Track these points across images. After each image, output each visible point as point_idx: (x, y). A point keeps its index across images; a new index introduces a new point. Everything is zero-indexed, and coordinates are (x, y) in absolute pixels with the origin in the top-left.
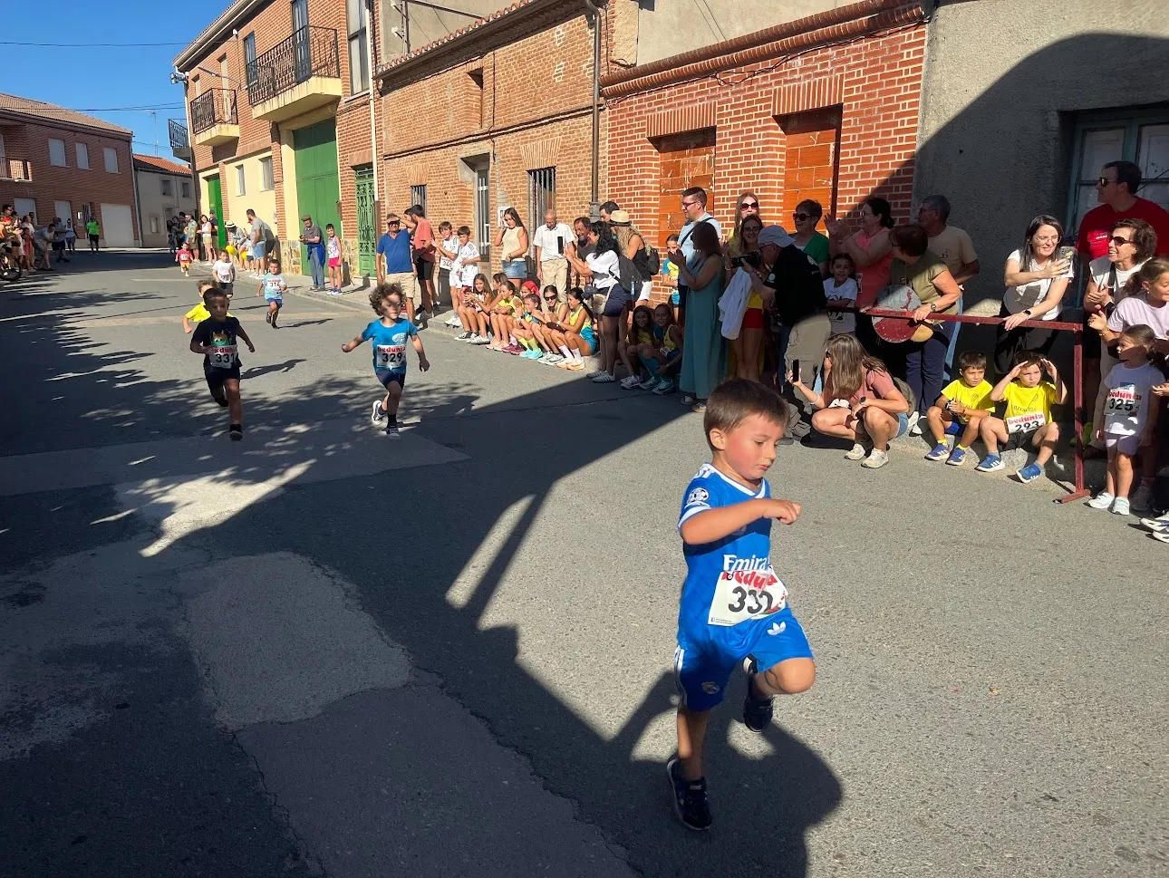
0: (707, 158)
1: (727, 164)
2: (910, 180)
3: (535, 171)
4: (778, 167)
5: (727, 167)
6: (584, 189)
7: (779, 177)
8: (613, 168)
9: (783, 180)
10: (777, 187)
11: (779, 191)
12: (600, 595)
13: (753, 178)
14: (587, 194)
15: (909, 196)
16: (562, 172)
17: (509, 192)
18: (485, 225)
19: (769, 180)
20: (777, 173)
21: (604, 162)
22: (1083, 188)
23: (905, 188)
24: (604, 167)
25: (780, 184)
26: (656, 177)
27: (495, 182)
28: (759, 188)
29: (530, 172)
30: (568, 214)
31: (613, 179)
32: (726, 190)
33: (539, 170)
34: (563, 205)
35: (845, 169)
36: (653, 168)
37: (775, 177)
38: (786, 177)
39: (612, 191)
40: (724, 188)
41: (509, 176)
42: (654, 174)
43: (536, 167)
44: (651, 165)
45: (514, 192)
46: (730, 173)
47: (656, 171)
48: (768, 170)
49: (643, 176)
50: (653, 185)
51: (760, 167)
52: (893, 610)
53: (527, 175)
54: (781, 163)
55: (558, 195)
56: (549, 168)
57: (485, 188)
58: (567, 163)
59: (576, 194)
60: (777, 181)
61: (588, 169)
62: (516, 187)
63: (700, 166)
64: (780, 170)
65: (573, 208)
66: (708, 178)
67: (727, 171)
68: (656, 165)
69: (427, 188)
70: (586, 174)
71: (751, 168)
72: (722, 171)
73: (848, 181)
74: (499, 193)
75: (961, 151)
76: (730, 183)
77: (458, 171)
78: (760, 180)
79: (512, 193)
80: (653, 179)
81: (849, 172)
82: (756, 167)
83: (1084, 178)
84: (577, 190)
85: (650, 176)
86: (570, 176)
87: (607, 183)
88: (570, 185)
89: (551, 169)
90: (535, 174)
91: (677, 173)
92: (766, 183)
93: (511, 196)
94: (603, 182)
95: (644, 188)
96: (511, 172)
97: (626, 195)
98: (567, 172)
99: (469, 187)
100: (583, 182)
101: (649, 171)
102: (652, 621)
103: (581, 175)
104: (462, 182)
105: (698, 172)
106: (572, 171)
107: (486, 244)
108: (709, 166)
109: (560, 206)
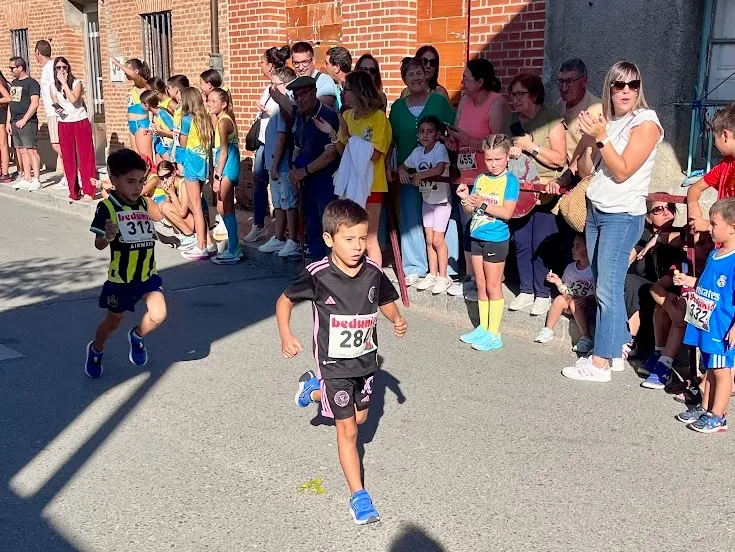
0: (336, 5)
1: (354, 12)
2: (541, 34)
3: (149, 15)
4: (409, 17)
5: (355, 16)
6: (203, 38)
7: (410, 28)
8: (234, 14)
9: (415, 33)
10: (408, 40)
11: (412, 44)
12: (121, 517)
13: (382, 28)
14: (206, 44)
15: (540, 53)
16: (179, 18)
17: (121, 40)
18: (99, 79)
19: (398, 32)
20: (409, 24)
21: (223, 7)
22: (715, 47)
23: (536, 44)
24: (225, 12)
25: (412, 36)
26: (281, 25)
27: (105, 27)
28: (389, 40)
29: (143, 16)
30: (187, 67)
31: (235, 27)
32: (355, 42)
33: (154, 14)
34: (181, 56)
35: (477, 21)
36: (278, 15)
37: (406, 28)
38: (418, 28)
39: (235, 40)
40: (353, 40)
41: (120, 20)
42: (279, 22)
43: (150, 11)
44: (275, 11)
45: (126, 39)
46: (358, 23)
47: (282, 19)
48: (396, 20)
49: (266, 24)
50: (279, 35)
51: (390, 16)
52: (453, 518)
53: (140, 19)
54: (412, 12)
55: (176, 45)
56: (165, 13)
57: (96, 34)
58: (184, 7)
59: (195, 44)
60: (409, 32)
61: (207, 14)
62: (129, 34)
63: (328, 14)
64: (412, 21)
65: (193, 60)
66: (336, 29)
67: (355, 20)
68: (281, 12)
69: (29, 33)
70: (205, 20)
71: (380, 17)
72: (350, 20)
73: (480, 35)
74: (110, 41)
75: (591, 4)
76: (359, 34)
77: (63, 13)
78: (389, 32)
79: (124, 41)
80: (279, 28)
81: (480, 25)
82: (385, 17)
83: (717, 36)
84: (197, 38)
85: (275, 25)
86: (187, 22)
87: (228, 31)
88: (189, 33)
89: (166, 14)
90: (150, 18)
91: (303, 22)
92: (395, 35)
93: (124, 44)
94: (224, 30)
95: (267, 38)
96: (123, 15)
97: (250, 45)
98: (184, 17)
99: (78, 33)
100: (203, 29)
101: (274, 18)
102: (173, 546)
103: (199, 22)
104: (67, 26)
105: (326, 21)
106: (189, 16)
107: (101, 101)
108: (338, 14)
109: (178, 58)
